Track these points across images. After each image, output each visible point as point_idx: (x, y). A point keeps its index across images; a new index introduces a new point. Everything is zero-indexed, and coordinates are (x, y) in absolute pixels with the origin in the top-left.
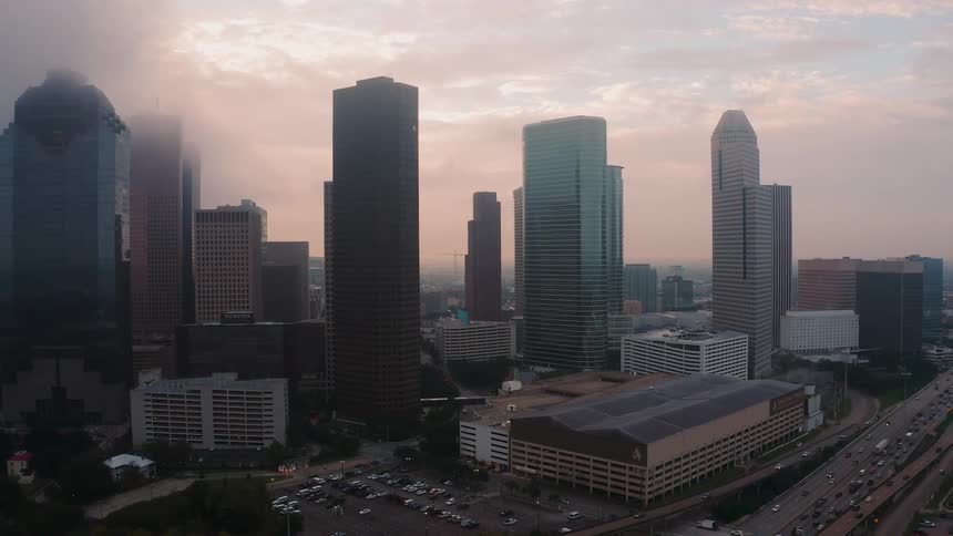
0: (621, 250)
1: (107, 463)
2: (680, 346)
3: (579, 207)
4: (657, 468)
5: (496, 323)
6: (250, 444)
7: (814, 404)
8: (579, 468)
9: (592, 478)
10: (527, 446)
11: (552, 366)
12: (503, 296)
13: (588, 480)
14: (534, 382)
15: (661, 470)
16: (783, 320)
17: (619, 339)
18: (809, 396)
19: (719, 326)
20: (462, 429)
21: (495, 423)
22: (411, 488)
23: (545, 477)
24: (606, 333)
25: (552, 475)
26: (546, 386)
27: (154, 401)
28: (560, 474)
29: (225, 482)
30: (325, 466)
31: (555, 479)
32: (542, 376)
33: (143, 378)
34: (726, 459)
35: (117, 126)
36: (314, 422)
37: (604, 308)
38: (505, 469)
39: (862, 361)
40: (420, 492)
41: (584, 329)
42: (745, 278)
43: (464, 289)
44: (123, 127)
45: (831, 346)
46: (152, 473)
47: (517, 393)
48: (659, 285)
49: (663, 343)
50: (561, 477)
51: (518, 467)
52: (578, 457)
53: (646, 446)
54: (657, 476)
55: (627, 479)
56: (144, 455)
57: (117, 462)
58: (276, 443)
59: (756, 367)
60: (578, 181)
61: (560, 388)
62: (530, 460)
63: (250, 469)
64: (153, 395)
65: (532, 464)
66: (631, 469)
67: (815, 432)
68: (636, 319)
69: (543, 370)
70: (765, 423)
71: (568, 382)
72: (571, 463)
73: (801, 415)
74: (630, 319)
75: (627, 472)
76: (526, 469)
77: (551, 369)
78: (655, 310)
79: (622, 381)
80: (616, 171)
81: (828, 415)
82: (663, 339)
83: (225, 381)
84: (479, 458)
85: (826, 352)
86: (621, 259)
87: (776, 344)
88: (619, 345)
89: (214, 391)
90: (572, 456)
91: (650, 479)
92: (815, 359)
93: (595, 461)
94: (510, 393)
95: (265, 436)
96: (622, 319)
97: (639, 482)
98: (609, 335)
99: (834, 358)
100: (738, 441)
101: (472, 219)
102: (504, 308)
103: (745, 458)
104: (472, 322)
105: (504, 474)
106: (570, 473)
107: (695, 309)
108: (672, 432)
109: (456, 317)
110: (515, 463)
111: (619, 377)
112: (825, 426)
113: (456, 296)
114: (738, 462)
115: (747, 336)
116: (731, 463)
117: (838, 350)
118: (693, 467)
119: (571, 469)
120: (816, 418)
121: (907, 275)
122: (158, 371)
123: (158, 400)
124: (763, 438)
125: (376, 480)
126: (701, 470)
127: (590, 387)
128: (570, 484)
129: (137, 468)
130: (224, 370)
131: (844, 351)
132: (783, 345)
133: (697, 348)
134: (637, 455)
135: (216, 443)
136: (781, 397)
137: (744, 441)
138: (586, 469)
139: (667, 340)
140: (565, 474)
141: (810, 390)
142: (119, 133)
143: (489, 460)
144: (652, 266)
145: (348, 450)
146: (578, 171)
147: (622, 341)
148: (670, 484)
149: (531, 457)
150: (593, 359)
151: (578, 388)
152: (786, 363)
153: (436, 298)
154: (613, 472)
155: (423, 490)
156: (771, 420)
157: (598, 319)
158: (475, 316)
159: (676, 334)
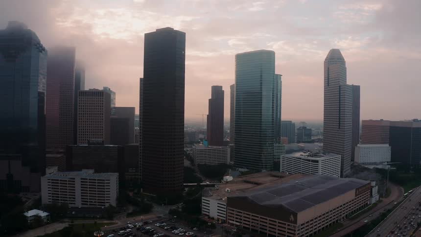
0: (280, 114)
1: (26, 214)
2: (309, 160)
3: (261, 93)
4: (302, 225)
5: (221, 147)
6: (98, 205)
7: (375, 190)
8: (261, 223)
9: (268, 229)
10: (236, 211)
11: (247, 168)
12: (224, 135)
13: (266, 230)
14: (239, 176)
15: (303, 226)
16: (356, 149)
17: (279, 156)
18: (373, 187)
19: (326, 151)
20: (203, 201)
21: (219, 198)
22: (176, 231)
23: (244, 227)
24: (273, 153)
25: (248, 226)
26: (244, 178)
27: (52, 183)
28: (252, 226)
29: (84, 225)
30: (134, 218)
31: (249, 228)
32: (243, 174)
33: (48, 171)
34: (334, 219)
35: (41, 49)
36: (131, 194)
37: (272, 141)
38: (224, 222)
39: (393, 168)
40: (180, 234)
41: (262, 151)
42: (339, 128)
43: (206, 131)
44: (44, 49)
45: (378, 161)
46: (48, 220)
47: (231, 182)
48: (296, 131)
49: (300, 159)
50: (253, 227)
51: (231, 222)
52: (261, 218)
53: (297, 214)
54: (302, 229)
55: (286, 230)
56: (44, 210)
57: (31, 213)
58: (111, 205)
59: (344, 170)
60: (261, 81)
61: (252, 180)
62: (237, 218)
63: (97, 218)
64: (52, 180)
65: (237, 220)
66: (289, 225)
67: (375, 204)
68: (287, 146)
69: (243, 170)
70: (353, 200)
71: (256, 178)
72: (258, 220)
73: (369, 196)
74: (284, 146)
75: (286, 226)
76: (235, 223)
77: (246, 170)
78: (294, 142)
79: (282, 177)
80: (279, 77)
81: (381, 196)
82: (301, 157)
83: (88, 173)
84: (211, 215)
85: (375, 164)
86: (280, 118)
87: (353, 160)
88: (279, 159)
89: (82, 179)
90: (258, 217)
91: (298, 230)
92: (371, 167)
93: (270, 220)
94: (227, 182)
95: (106, 201)
96: (279, 147)
97: (293, 232)
98: (275, 154)
99: (380, 167)
100: (340, 210)
101: (211, 98)
102: (224, 140)
103: (343, 218)
104: (209, 146)
105: (224, 224)
106: (257, 225)
107: (313, 141)
108: (309, 206)
109: (203, 144)
110: (229, 219)
111: (280, 174)
112: (380, 201)
113: (203, 134)
114: (340, 220)
115: (340, 156)
116: (337, 221)
117: (381, 163)
118: (319, 224)
119: (258, 224)
120: (375, 198)
121: (413, 128)
122: (56, 168)
123: (54, 182)
124: (352, 208)
125: (159, 226)
126: (322, 225)
127: (265, 179)
128: (257, 231)
129: (40, 217)
130: (87, 168)
131: (384, 164)
132: (356, 160)
133: (317, 161)
134: (292, 218)
135: (83, 204)
136: (361, 188)
137: (343, 210)
138: (265, 224)
139: (303, 157)
140: (255, 226)
141: (374, 184)
142: (41, 52)
143: (216, 217)
144: (293, 122)
145: (146, 210)
146: (261, 76)
147: (281, 157)
148: (308, 233)
149: (238, 217)
150: (266, 166)
151: (260, 180)
152: (358, 169)
153: (193, 134)
154: (279, 226)
155: (182, 232)
156: (356, 199)
157: (269, 146)
158: (211, 143)
159: (306, 154)
